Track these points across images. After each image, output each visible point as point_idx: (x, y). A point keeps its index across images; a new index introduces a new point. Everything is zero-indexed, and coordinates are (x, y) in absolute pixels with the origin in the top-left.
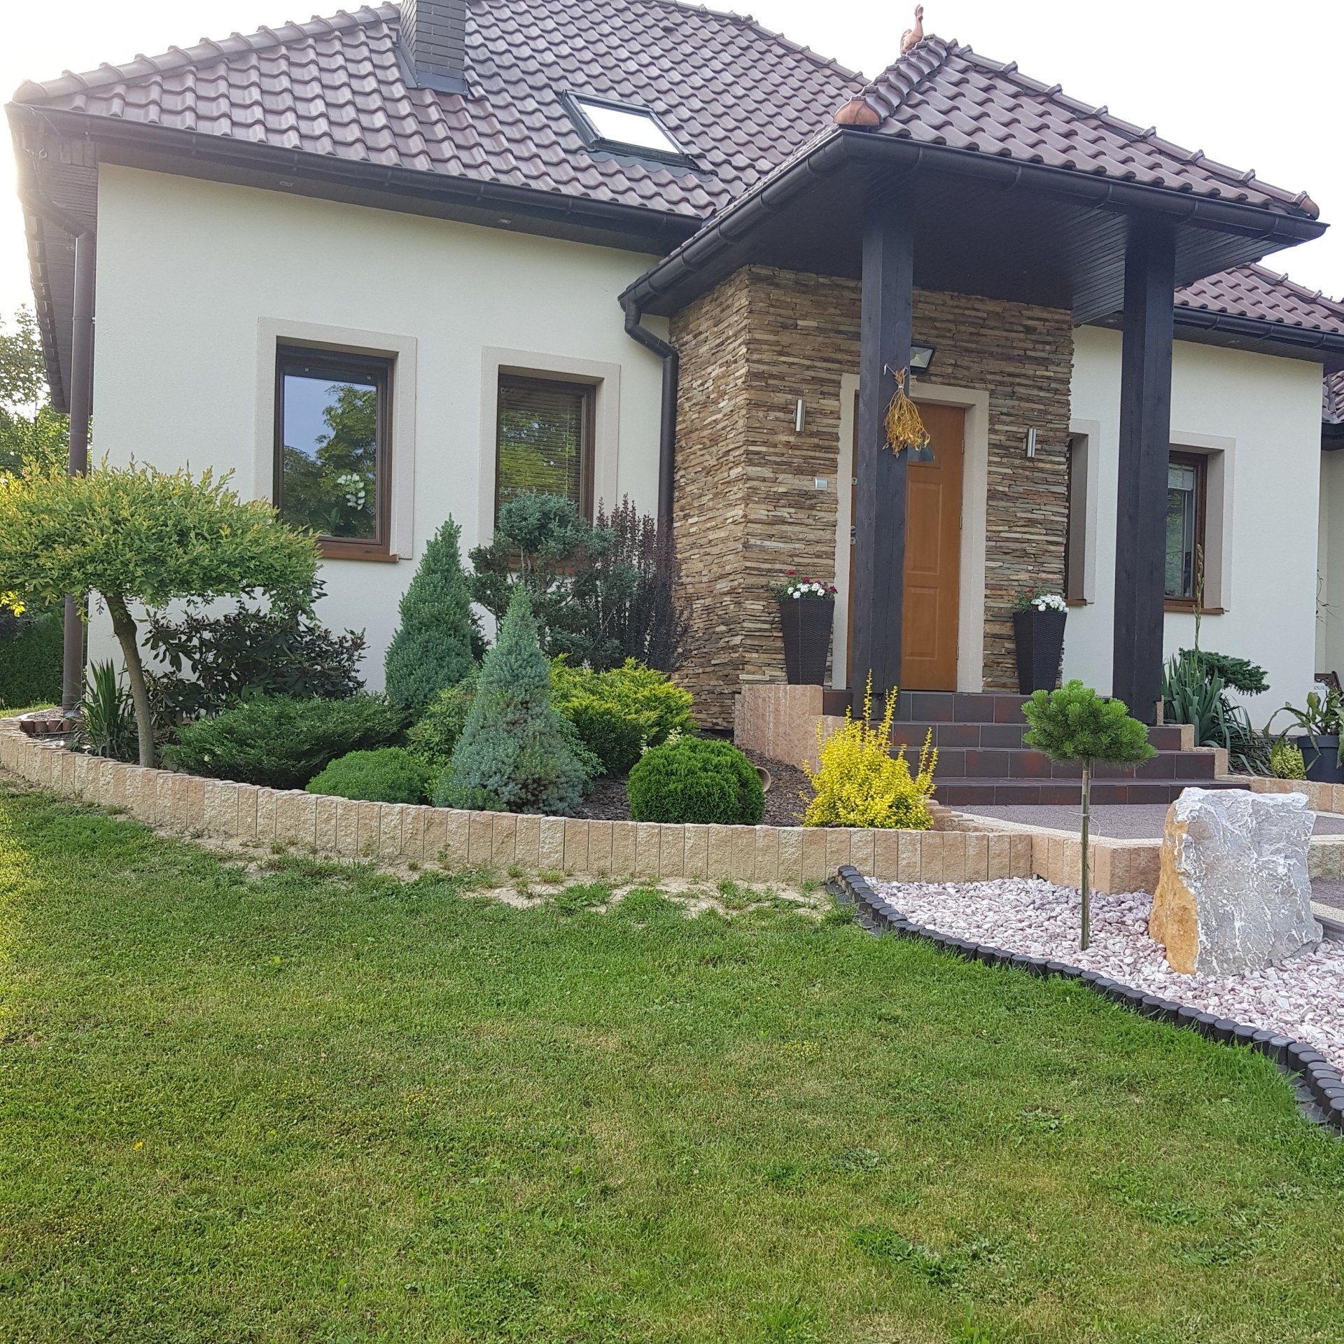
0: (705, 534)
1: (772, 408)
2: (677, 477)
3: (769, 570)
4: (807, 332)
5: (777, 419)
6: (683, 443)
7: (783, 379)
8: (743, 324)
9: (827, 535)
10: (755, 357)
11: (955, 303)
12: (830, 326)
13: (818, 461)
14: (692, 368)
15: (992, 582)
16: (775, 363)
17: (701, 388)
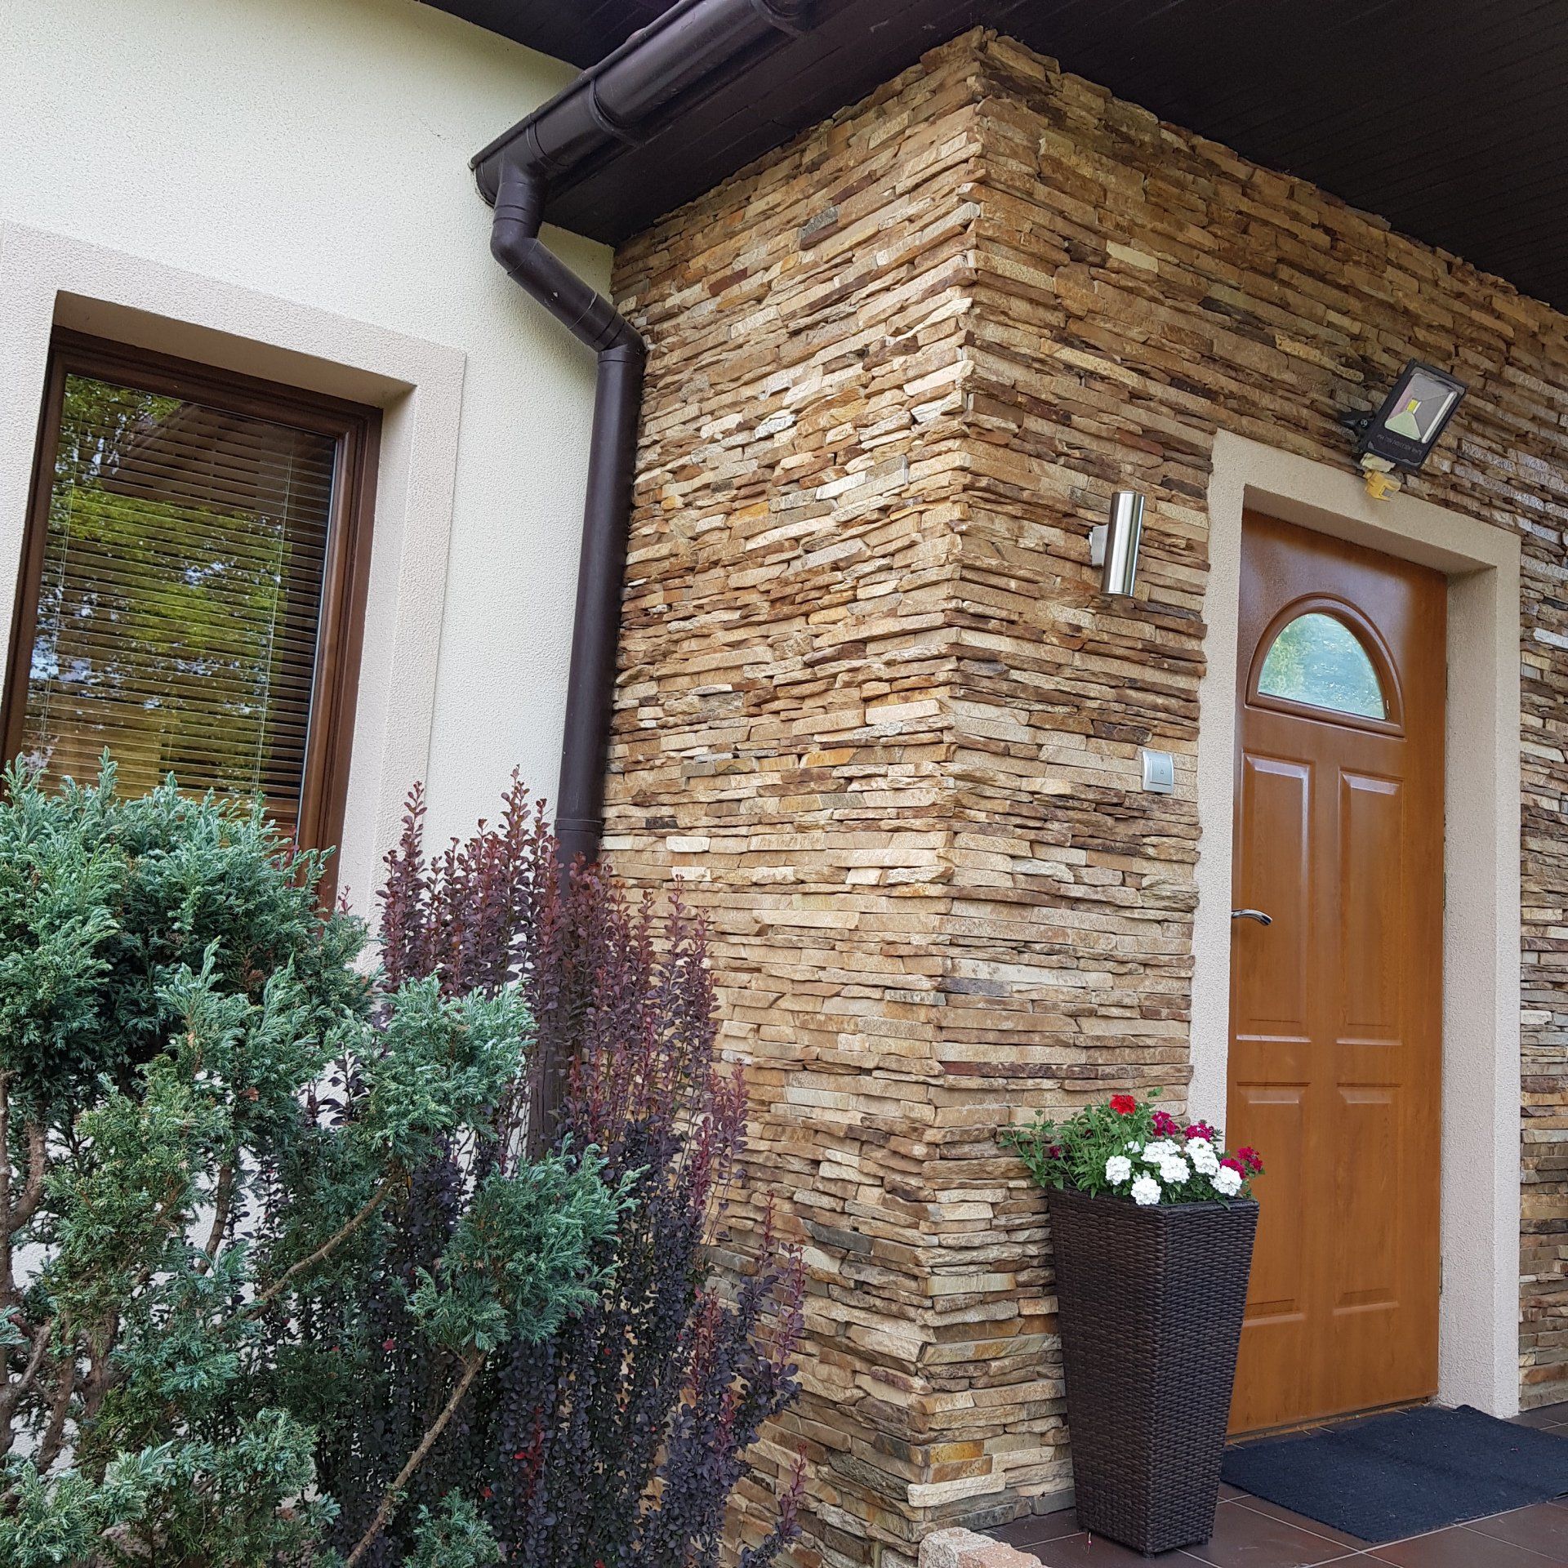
0: (743, 899)
1: (1037, 510)
2: (626, 699)
3: (1014, 1072)
4: (1129, 286)
5: (1047, 550)
6: (656, 601)
7: (1065, 420)
8: (954, 220)
9: (1166, 940)
10: (992, 333)
11: (1458, 287)
12: (1188, 279)
13: (1151, 698)
14: (702, 380)
15: (1536, 1069)
16: (1042, 365)
17: (741, 438)
